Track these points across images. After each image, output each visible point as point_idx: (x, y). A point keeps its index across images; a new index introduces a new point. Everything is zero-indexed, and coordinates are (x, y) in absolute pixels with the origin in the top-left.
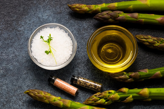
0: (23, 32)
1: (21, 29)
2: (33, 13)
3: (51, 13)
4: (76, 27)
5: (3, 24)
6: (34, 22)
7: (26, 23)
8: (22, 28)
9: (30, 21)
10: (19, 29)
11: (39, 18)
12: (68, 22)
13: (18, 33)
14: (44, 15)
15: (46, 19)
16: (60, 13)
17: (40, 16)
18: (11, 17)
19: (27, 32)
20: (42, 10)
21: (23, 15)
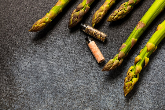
0: (26, 91)
1: (22, 91)
2: (17, 72)
3: (28, 59)
4: (56, 49)
5: (5, 102)
6: (25, 77)
7: (20, 83)
8: (22, 89)
9: (21, 79)
10: (21, 92)
11: (25, 70)
12: (47, 52)
13: (23, 96)
14: (26, 65)
15: (31, 66)
16: (35, 52)
17: (24, 68)
18: (5, 91)
19: (29, 88)
20: (21, 63)
21: (11, 80)
